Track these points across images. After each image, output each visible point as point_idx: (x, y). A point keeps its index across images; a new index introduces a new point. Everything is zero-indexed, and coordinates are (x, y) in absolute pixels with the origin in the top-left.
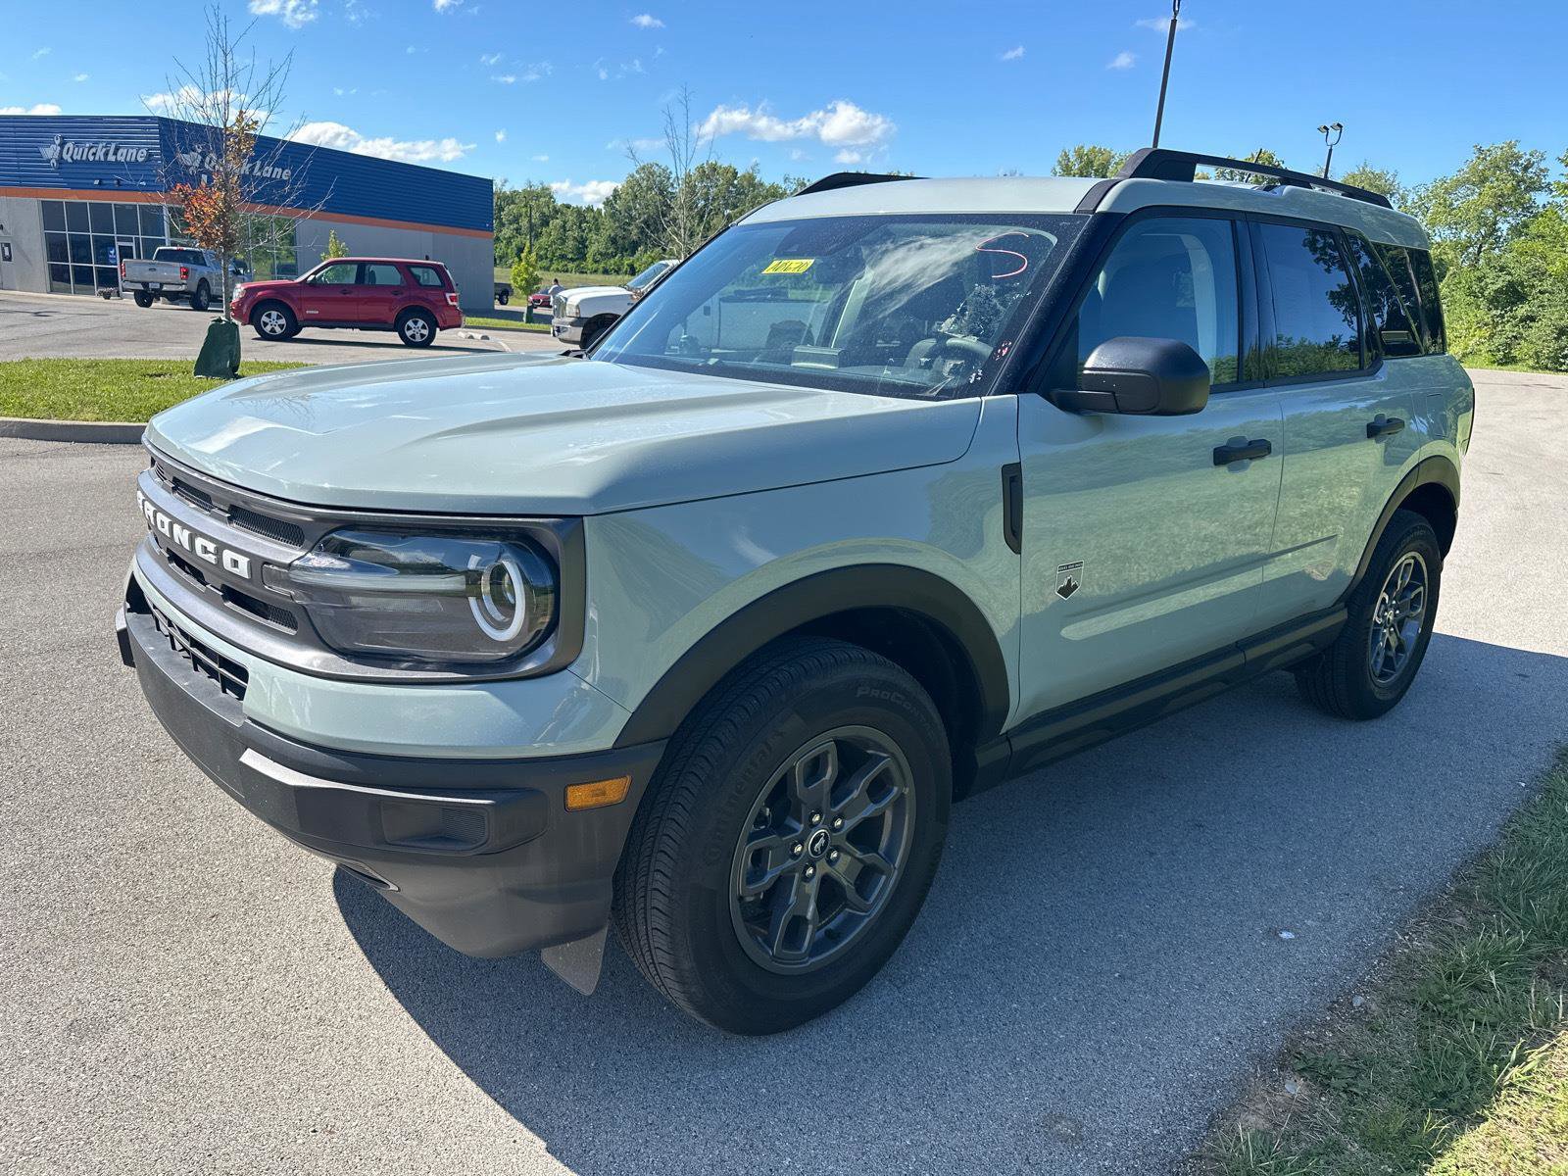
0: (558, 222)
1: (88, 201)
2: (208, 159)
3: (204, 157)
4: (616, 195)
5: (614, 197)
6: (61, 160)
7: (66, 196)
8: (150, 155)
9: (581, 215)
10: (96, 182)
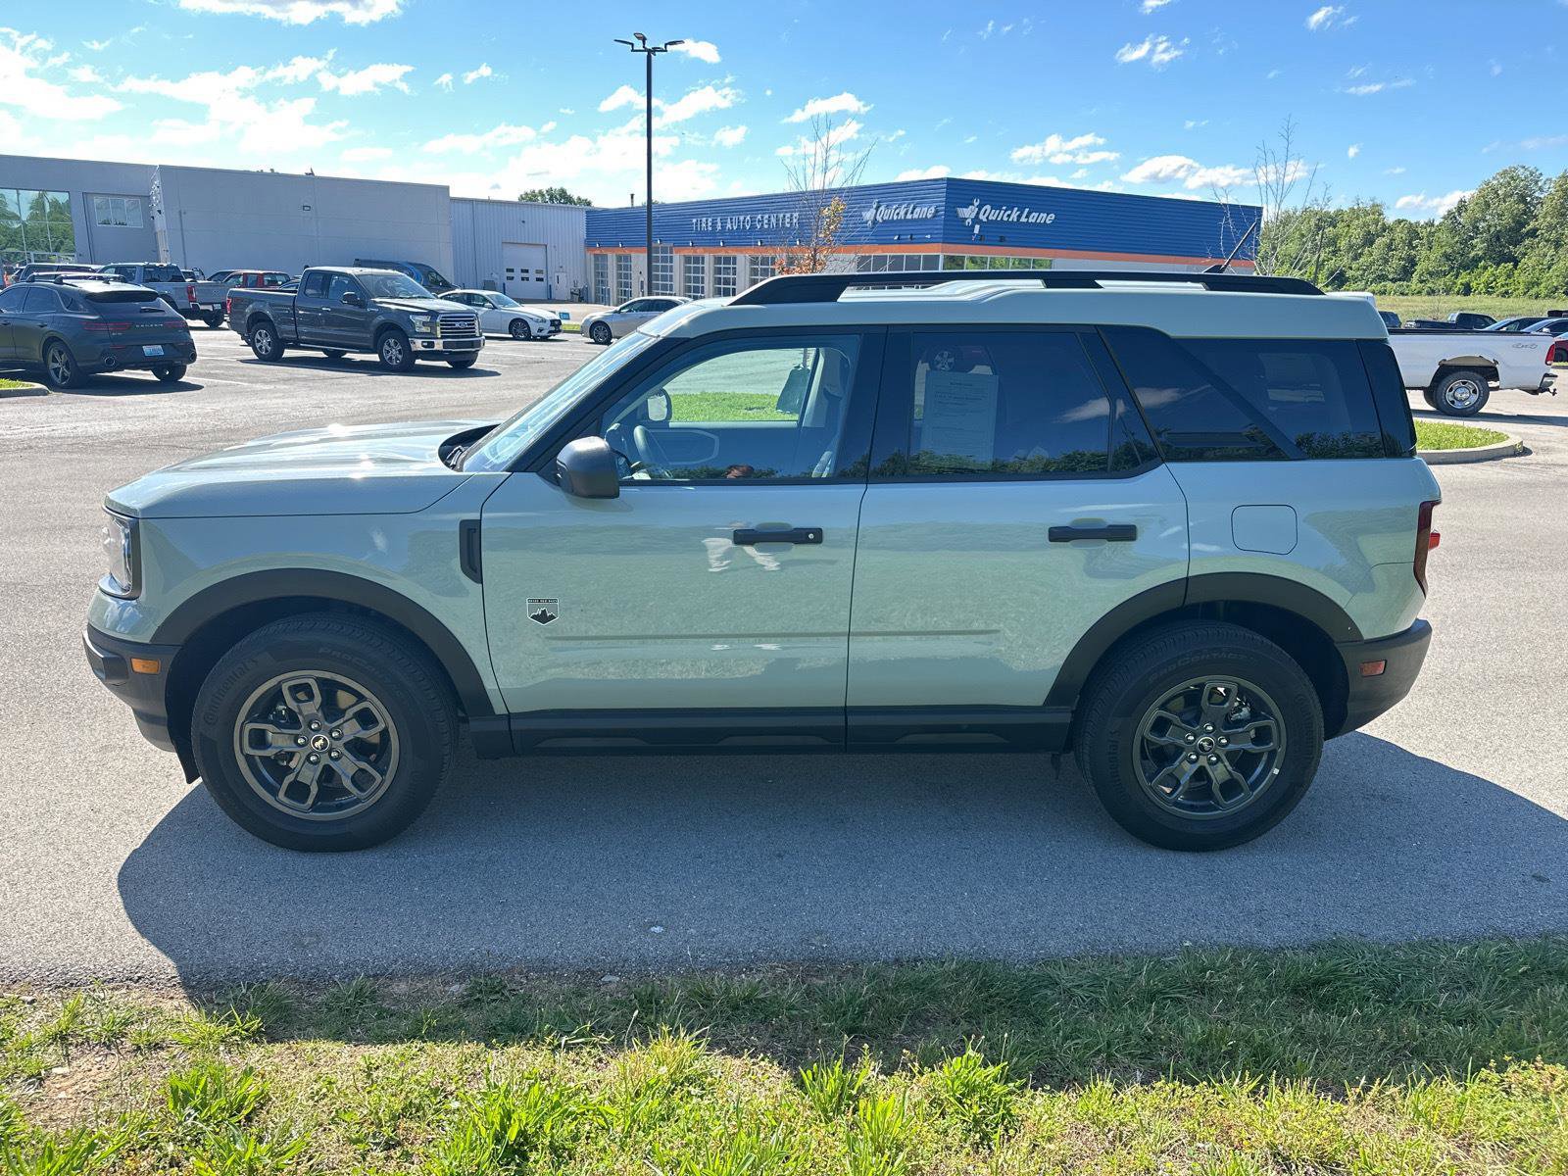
0: (1385, 240)
1: (888, 254)
2: (983, 210)
3: (980, 210)
4: (1462, 206)
5: (1459, 209)
6: (875, 221)
7: (875, 251)
8: (937, 211)
9: (1413, 232)
10: (896, 238)
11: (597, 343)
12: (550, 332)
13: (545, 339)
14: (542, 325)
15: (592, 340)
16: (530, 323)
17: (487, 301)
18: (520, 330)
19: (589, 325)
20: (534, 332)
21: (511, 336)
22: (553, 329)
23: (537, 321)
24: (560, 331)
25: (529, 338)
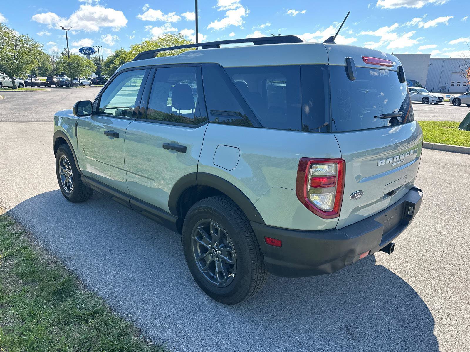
11: (454, 106)
12: (437, 101)
13: (436, 104)
14: (434, 99)
15: (453, 105)
16: (430, 98)
17: (416, 91)
18: (426, 101)
19: (453, 99)
20: (431, 101)
21: (422, 103)
22: (439, 100)
23: (433, 98)
24: (442, 101)
25: (429, 103)
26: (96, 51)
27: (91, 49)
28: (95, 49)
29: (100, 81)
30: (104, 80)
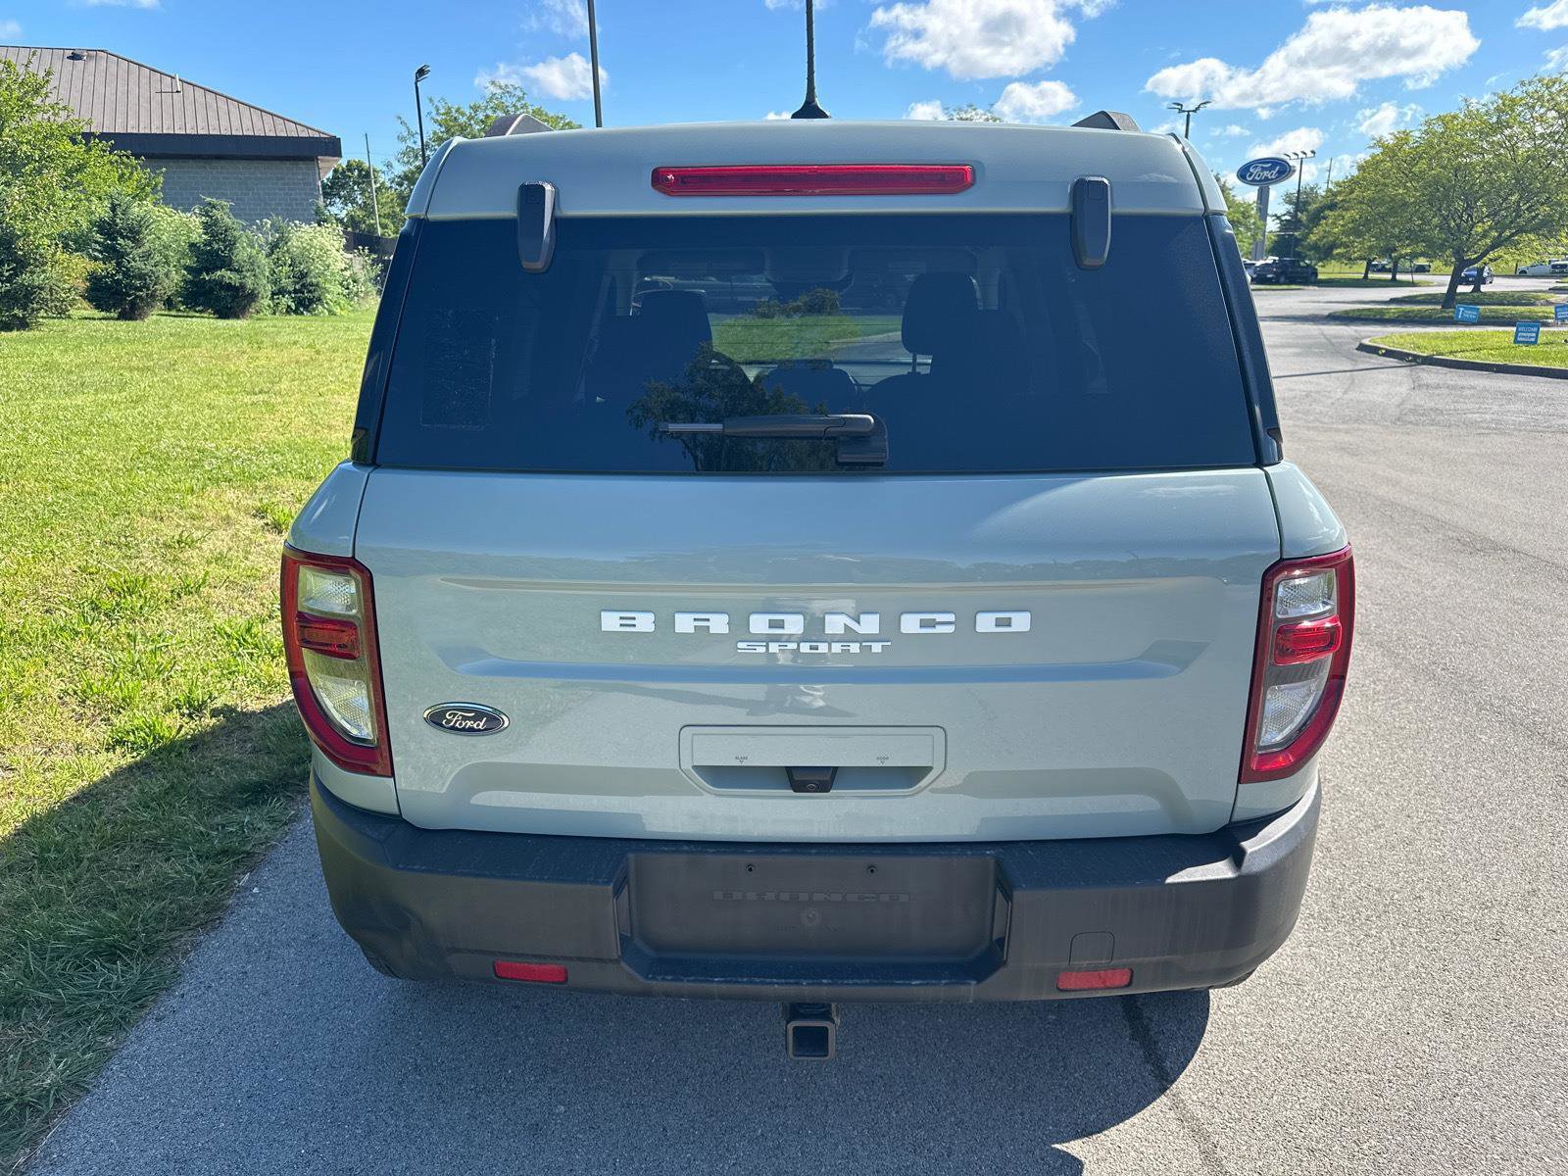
26: (1294, 171)
27: (1278, 164)
28: (1291, 163)
29: (1282, 273)
30: (1299, 269)
